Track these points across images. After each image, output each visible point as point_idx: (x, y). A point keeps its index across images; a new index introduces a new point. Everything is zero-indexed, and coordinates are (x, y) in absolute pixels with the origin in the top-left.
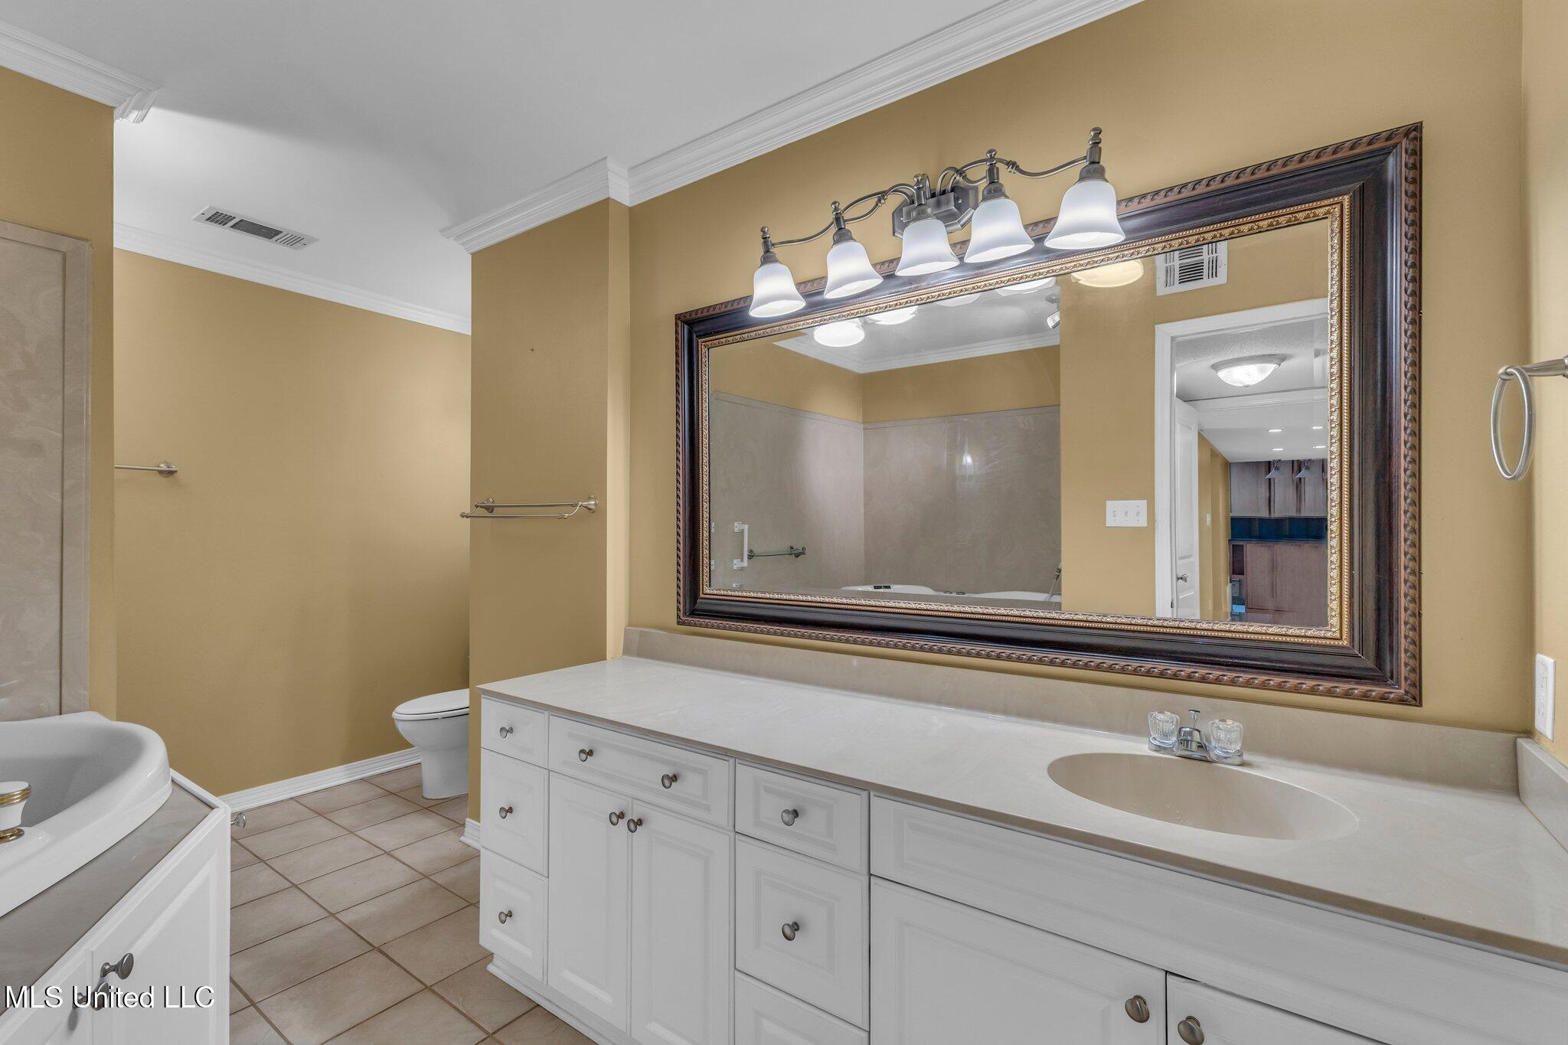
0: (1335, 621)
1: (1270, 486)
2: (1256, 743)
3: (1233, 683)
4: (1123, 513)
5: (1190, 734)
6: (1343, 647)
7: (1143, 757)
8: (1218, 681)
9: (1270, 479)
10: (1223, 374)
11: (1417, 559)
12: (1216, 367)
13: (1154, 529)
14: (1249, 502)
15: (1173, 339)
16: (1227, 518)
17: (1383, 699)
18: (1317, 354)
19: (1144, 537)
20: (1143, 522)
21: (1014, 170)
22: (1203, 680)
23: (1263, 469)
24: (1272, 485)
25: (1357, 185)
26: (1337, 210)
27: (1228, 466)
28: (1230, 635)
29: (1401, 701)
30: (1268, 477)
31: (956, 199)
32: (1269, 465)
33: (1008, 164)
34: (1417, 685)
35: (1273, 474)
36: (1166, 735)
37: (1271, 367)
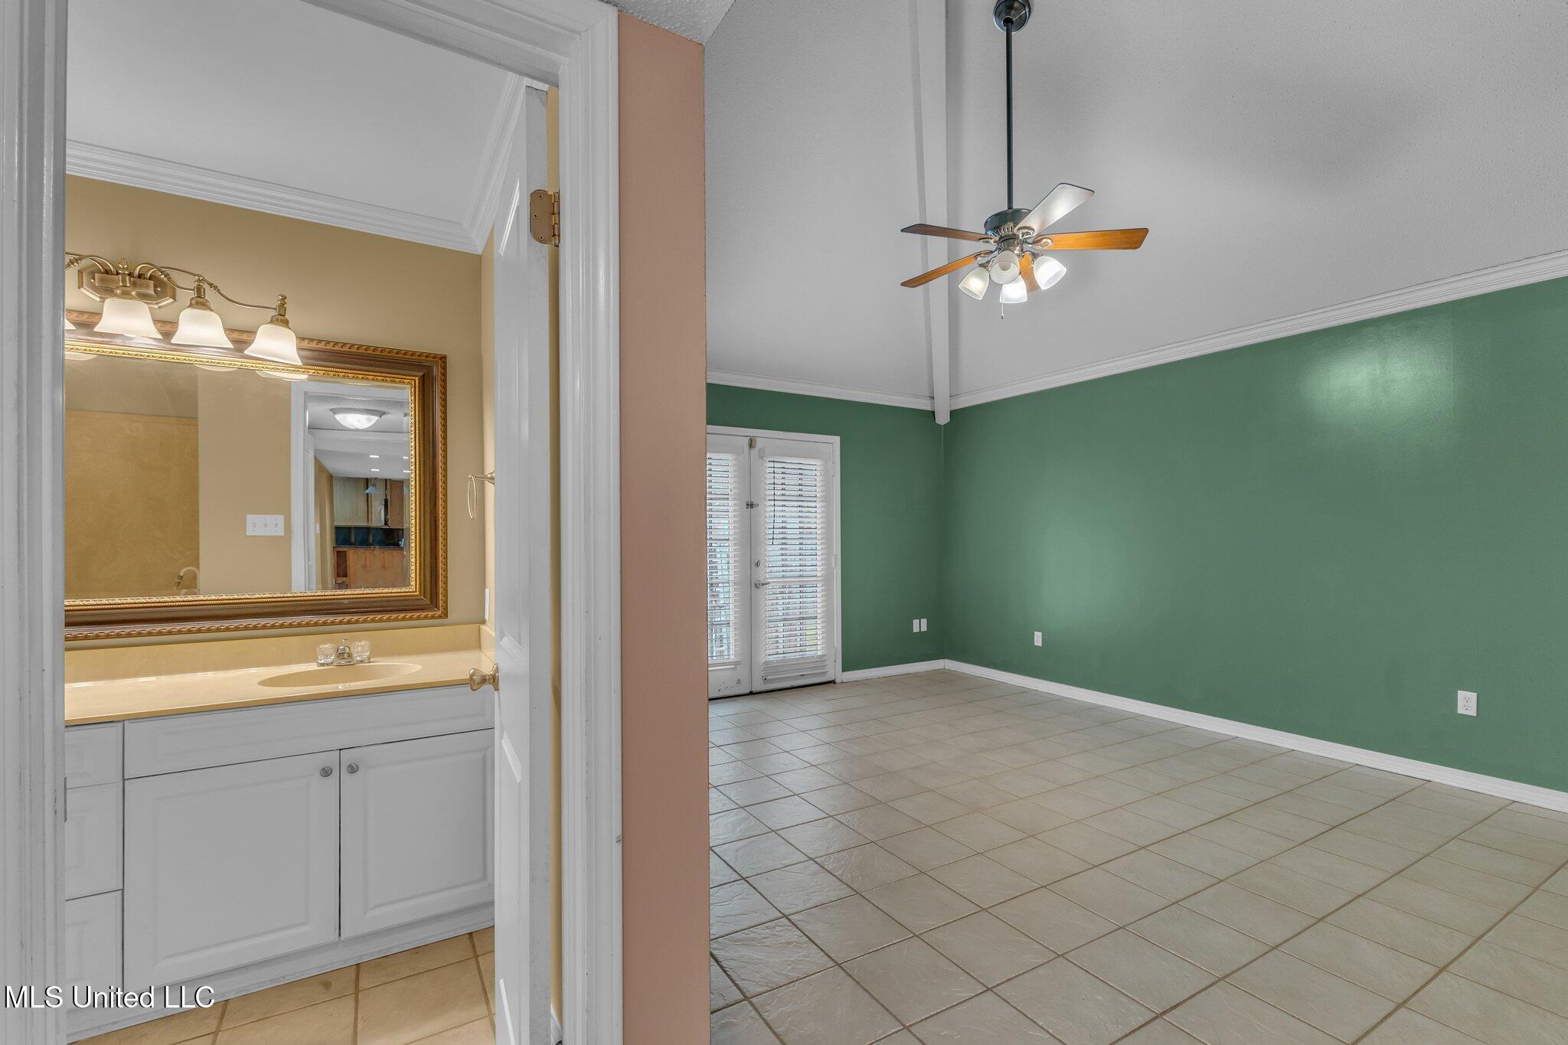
0: (413, 583)
1: (368, 500)
2: (377, 652)
3: (365, 621)
4: (262, 525)
5: (344, 649)
6: (418, 596)
7: (314, 671)
8: (357, 622)
9: (368, 494)
10: (339, 417)
11: (446, 552)
12: (334, 411)
13: (290, 538)
14: (350, 512)
15: (305, 393)
16: (332, 527)
17: (433, 617)
18: (406, 415)
19: (284, 543)
20: (281, 532)
21: (216, 291)
22: (349, 622)
23: (362, 484)
24: (369, 499)
25: (421, 374)
26: (413, 383)
27: (331, 478)
28: (362, 596)
29: (440, 617)
30: (366, 492)
31: (155, 286)
32: (367, 482)
33: (211, 285)
34: (446, 609)
35: (370, 490)
36: (327, 656)
37: (375, 419)
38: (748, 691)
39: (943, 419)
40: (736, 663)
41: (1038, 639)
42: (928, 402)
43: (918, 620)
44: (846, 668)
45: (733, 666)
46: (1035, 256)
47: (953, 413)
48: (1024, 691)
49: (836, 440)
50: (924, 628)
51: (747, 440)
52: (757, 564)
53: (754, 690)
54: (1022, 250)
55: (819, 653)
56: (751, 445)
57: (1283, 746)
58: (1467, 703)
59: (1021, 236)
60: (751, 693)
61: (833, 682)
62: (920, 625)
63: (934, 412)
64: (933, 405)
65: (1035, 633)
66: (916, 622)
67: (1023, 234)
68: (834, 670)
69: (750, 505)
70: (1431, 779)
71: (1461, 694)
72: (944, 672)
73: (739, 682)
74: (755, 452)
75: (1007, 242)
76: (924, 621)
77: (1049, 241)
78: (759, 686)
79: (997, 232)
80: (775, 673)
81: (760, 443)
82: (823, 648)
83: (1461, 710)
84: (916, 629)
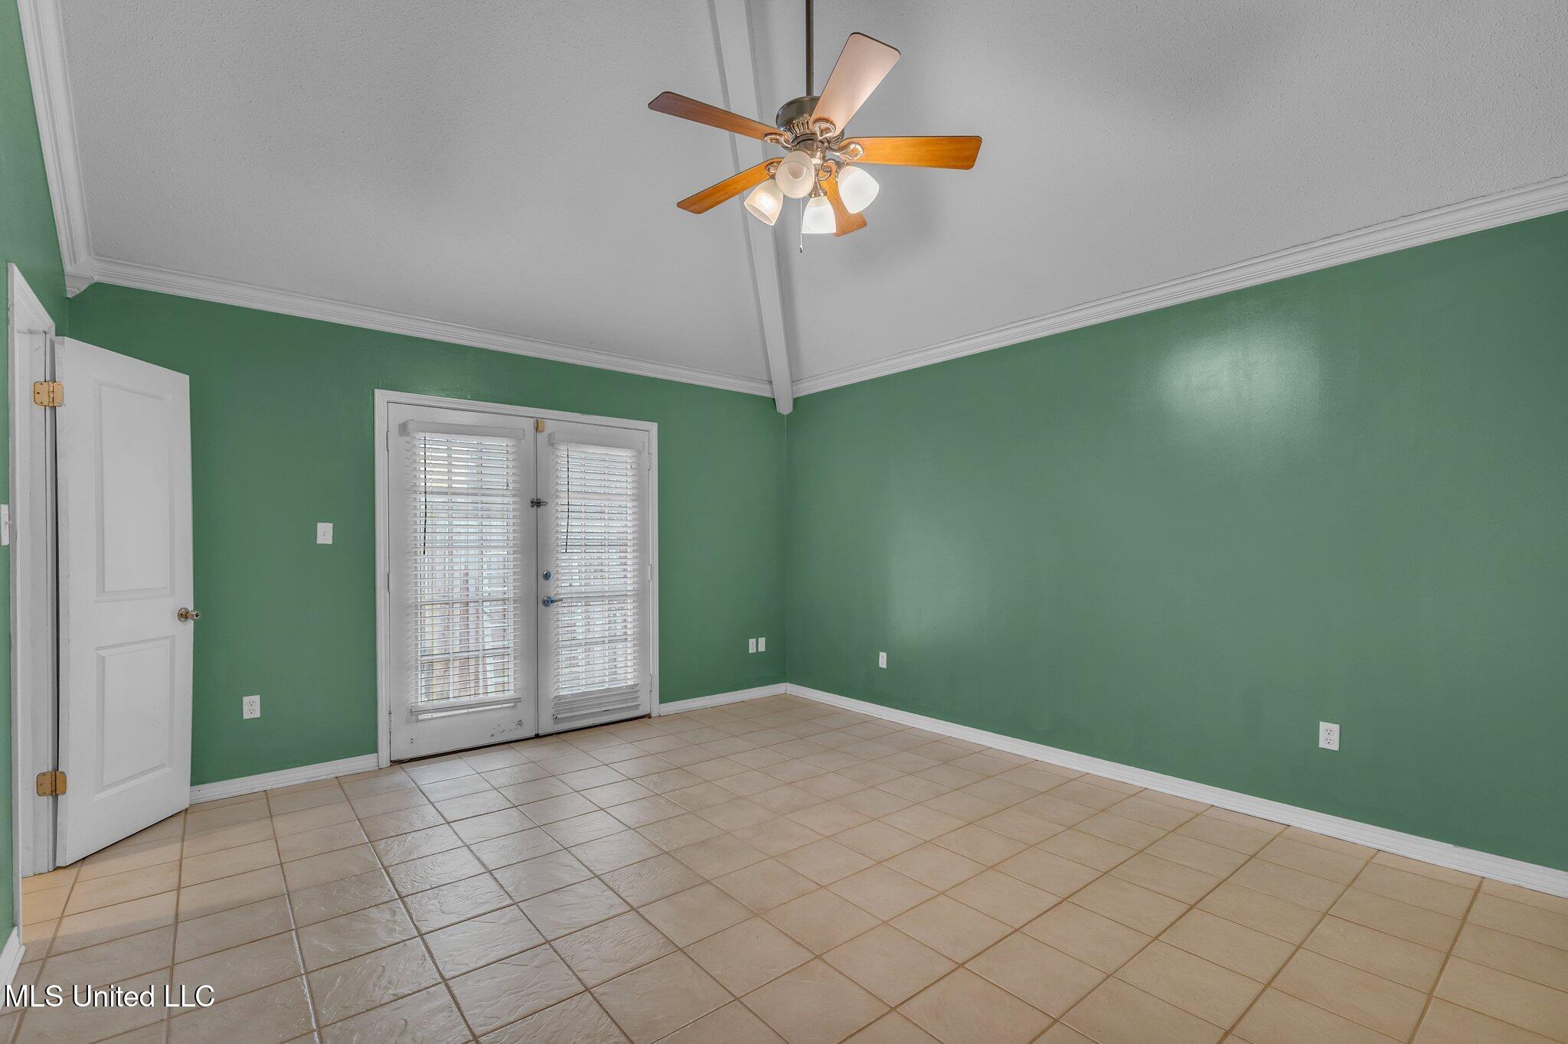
38: (533, 734)
39: (785, 407)
40: (516, 701)
41: (883, 660)
42: (767, 387)
43: (754, 640)
44: (663, 699)
45: (512, 704)
46: (840, 165)
47: (796, 401)
48: (866, 720)
49: (653, 427)
50: (762, 648)
51: (532, 421)
52: (547, 576)
53: (541, 732)
54: (824, 158)
55: (630, 683)
56: (537, 429)
57: (1136, 783)
58: (1329, 736)
59: (818, 134)
60: (537, 736)
61: (649, 716)
62: (757, 645)
63: (774, 399)
64: (773, 393)
65: (881, 653)
66: (752, 641)
67: (822, 132)
68: (649, 702)
69: (537, 503)
70: (1291, 823)
71: (1324, 726)
72: (784, 698)
73: (520, 723)
74: (542, 437)
75: (805, 142)
76: (762, 641)
77: (858, 147)
78: (547, 727)
79: (790, 130)
80: (571, 710)
81: (549, 427)
82: (634, 677)
83: (1322, 744)
84: (752, 650)
